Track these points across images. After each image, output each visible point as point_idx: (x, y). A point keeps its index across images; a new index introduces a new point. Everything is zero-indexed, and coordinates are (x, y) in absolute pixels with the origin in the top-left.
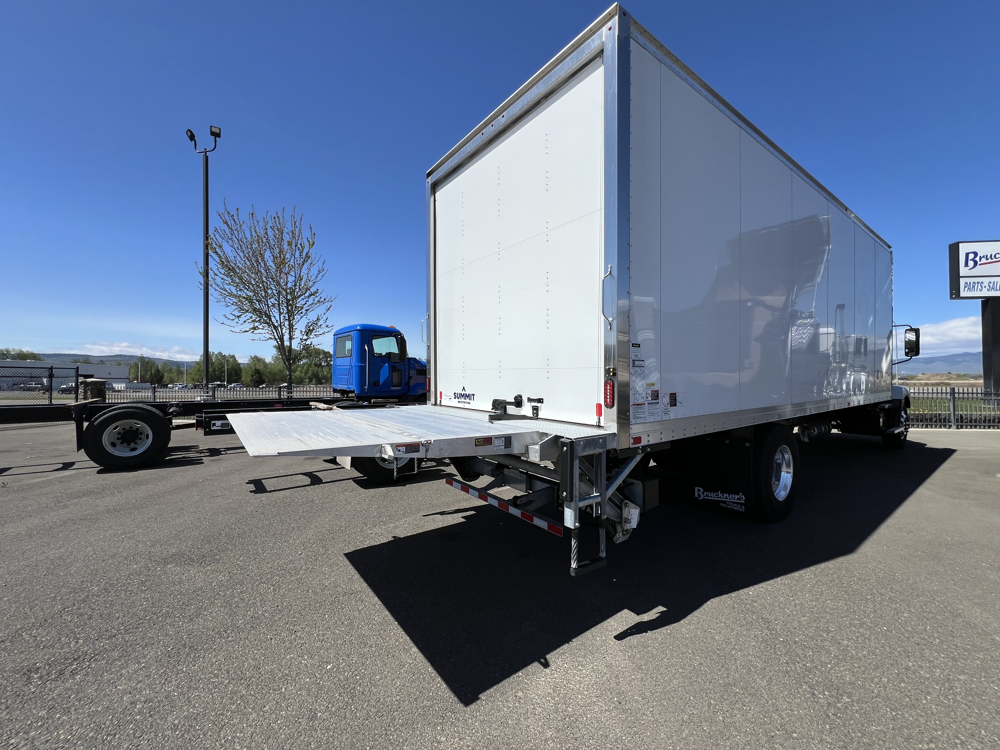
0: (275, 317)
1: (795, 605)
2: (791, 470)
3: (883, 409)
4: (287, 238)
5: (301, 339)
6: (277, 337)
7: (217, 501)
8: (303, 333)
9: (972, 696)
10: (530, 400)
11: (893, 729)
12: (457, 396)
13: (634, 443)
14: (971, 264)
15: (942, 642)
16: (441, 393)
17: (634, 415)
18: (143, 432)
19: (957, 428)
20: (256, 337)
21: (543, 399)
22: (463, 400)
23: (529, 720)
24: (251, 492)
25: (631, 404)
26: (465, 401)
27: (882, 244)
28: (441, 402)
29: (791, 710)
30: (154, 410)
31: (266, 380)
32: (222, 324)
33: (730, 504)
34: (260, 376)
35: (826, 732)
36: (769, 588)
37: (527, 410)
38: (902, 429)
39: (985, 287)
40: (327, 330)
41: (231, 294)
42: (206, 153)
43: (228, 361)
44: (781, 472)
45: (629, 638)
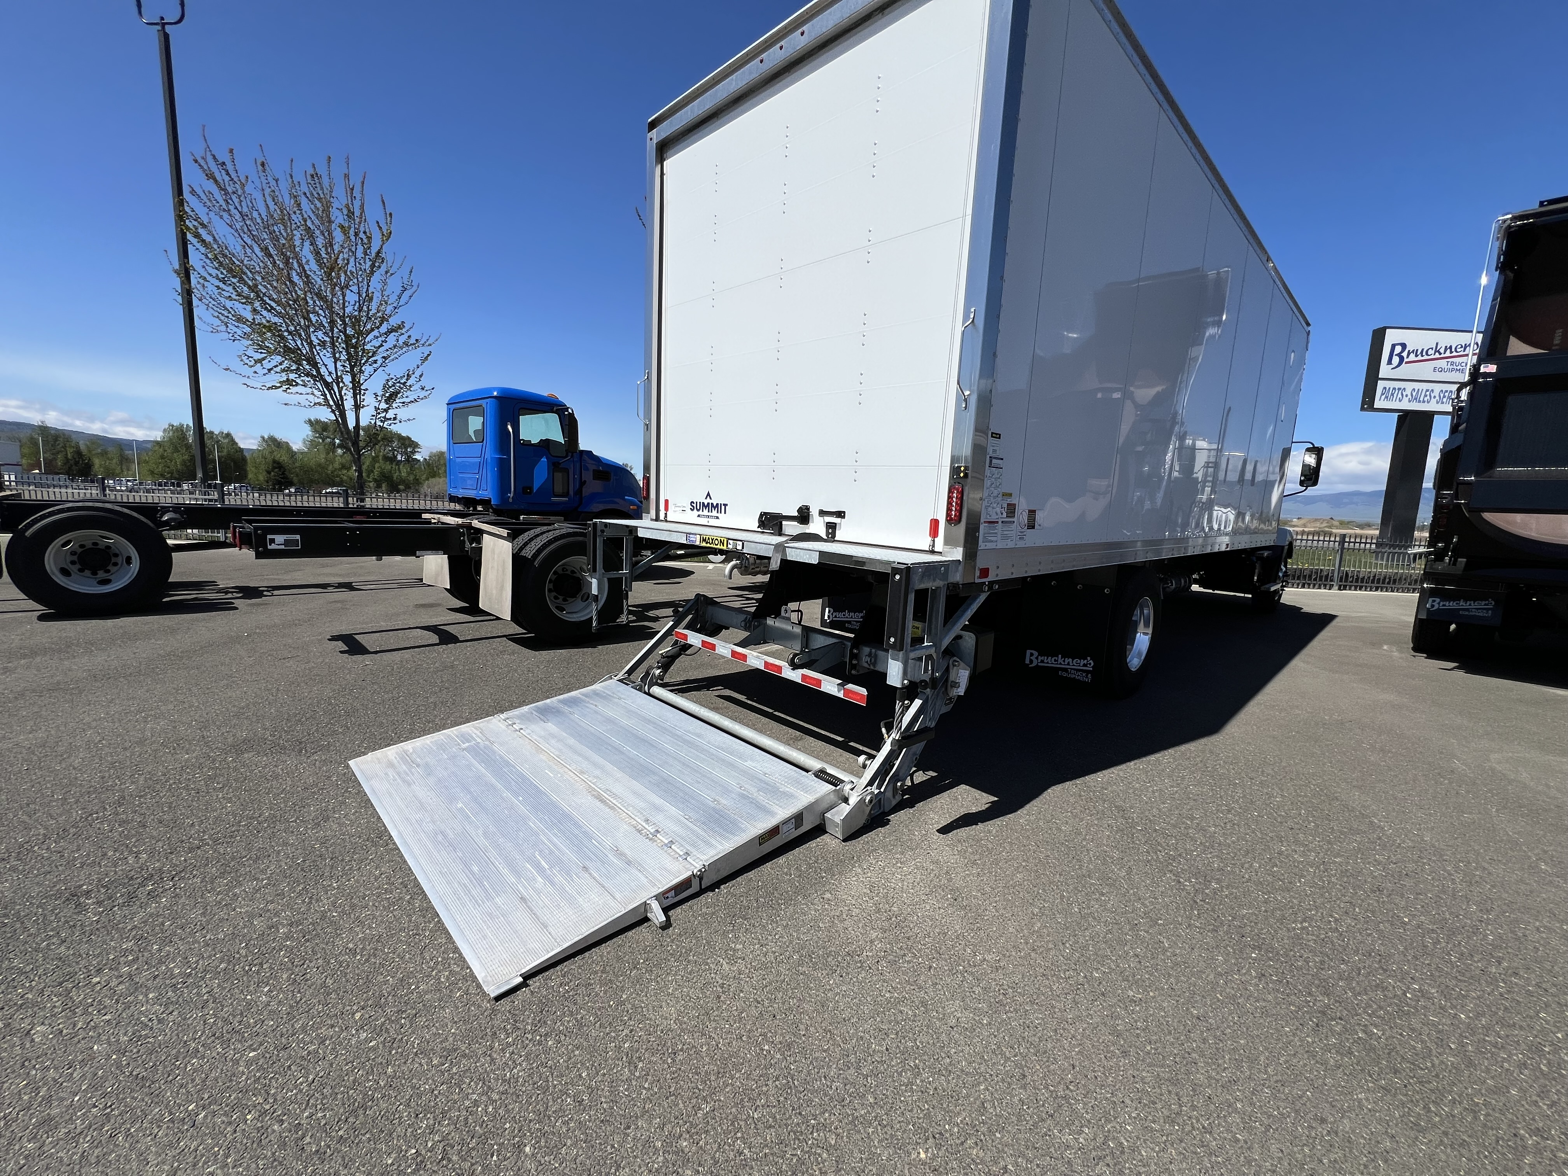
0: (326, 366)
1: (1153, 792)
2: (1150, 631)
3: (1261, 558)
4: (338, 217)
5: (377, 409)
6: (331, 403)
7: (288, 665)
8: (379, 398)
9: (1348, 877)
10: (822, 513)
11: (1266, 911)
12: (693, 506)
13: (980, 577)
14: (1396, 360)
15: (1317, 826)
16: (667, 502)
17: (984, 537)
18: (117, 552)
19: (1340, 589)
20: (293, 399)
21: (844, 512)
22: (706, 512)
23: (846, 922)
24: (341, 652)
25: (982, 521)
26: (710, 514)
27: (1301, 319)
28: (666, 516)
29: (1156, 898)
30: (135, 514)
31: (295, 480)
32: (226, 369)
33: (1073, 672)
34: (283, 474)
35: (1194, 918)
36: (1121, 774)
37: (817, 526)
38: (1278, 586)
39: (1407, 396)
40: (422, 394)
41: (240, 319)
42: (163, 28)
43: (218, 442)
44: (1136, 632)
45: (955, 831)
